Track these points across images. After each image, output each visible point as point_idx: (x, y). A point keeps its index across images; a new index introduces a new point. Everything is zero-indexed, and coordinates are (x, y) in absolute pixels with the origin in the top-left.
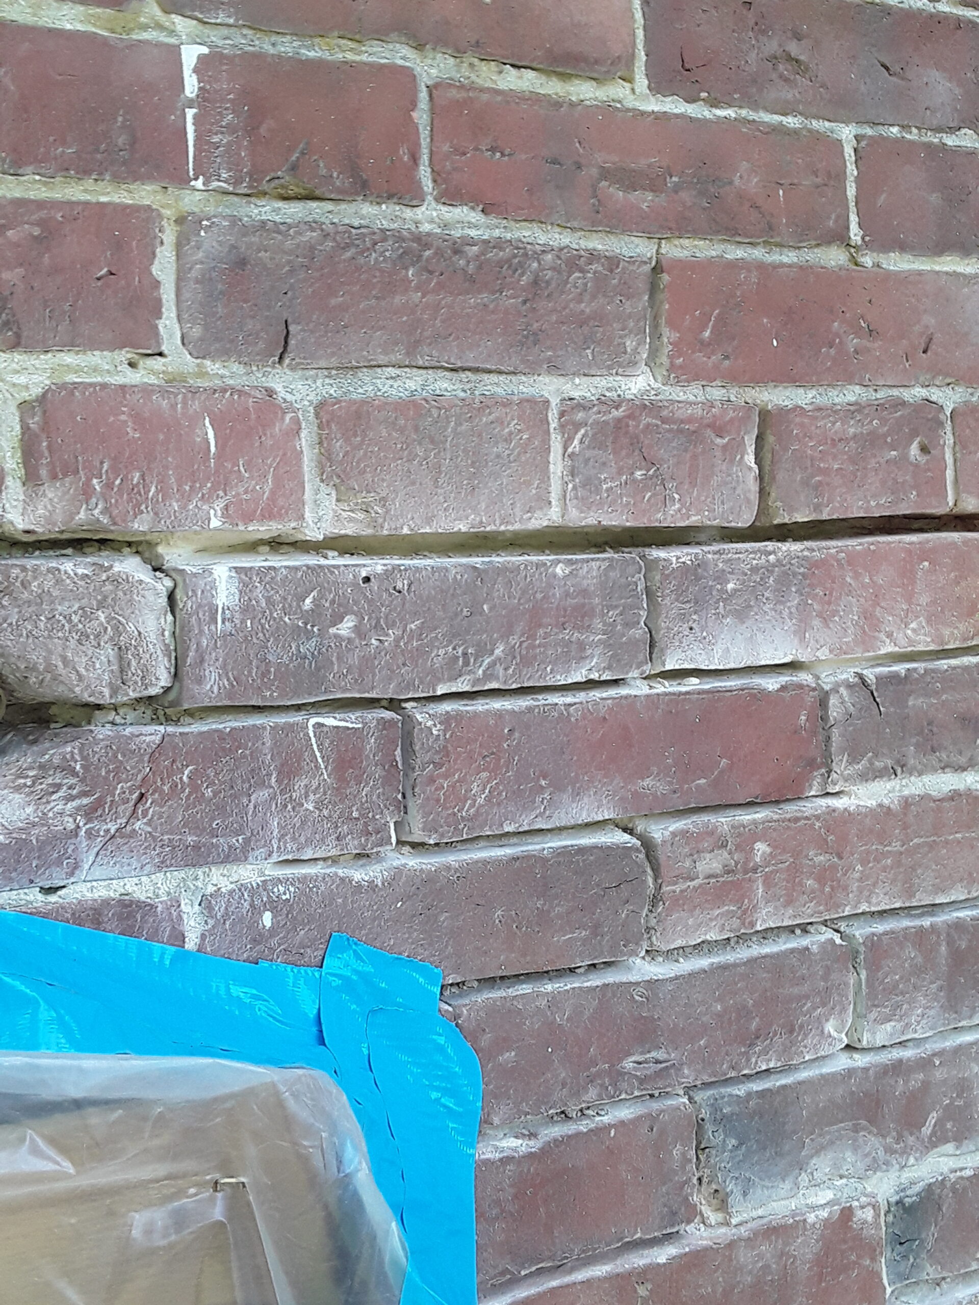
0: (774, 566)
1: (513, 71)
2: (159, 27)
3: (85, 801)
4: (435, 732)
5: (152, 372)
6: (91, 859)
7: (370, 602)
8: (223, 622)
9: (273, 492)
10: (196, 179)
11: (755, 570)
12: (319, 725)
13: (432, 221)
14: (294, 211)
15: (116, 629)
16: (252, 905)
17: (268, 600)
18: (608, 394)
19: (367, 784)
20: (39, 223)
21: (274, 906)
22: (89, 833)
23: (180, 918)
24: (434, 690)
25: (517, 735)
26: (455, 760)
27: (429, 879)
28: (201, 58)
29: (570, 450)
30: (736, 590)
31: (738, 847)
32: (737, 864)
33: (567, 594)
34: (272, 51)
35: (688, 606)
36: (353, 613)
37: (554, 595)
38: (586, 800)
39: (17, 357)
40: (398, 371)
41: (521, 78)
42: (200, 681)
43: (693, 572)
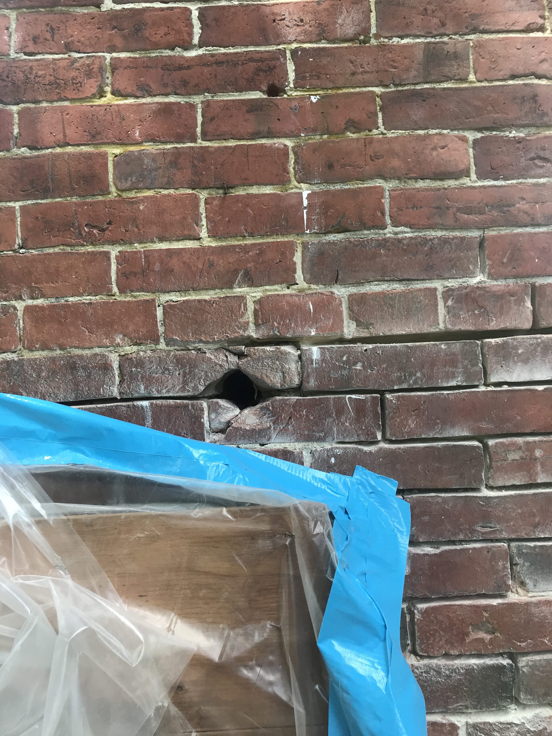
0: (540, 343)
1: (421, 181)
2: (297, 187)
3: (273, 418)
4: (394, 402)
5: (295, 290)
6: (275, 436)
7: (367, 357)
8: (315, 364)
9: (332, 324)
10: (307, 230)
11: (532, 345)
12: (350, 398)
13: (390, 233)
14: (340, 236)
15: (282, 366)
16: (327, 455)
17: (330, 357)
18: (463, 284)
19: (367, 418)
20: (259, 249)
21: (336, 456)
22: (274, 428)
23: (302, 457)
24: (393, 387)
25: (427, 403)
26: (402, 412)
27: (392, 452)
28: (309, 195)
29: (447, 304)
30: (522, 353)
31: (527, 450)
32: (526, 456)
33: (446, 355)
34: (333, 188)
35: (500, 358)
36: (361, 361)
37: (441, 355)
38: (457, 428)
39: (253, 288)
40: (378, 283)
41: (424, 182)
42: (308, 382)
43: (503, 346)
